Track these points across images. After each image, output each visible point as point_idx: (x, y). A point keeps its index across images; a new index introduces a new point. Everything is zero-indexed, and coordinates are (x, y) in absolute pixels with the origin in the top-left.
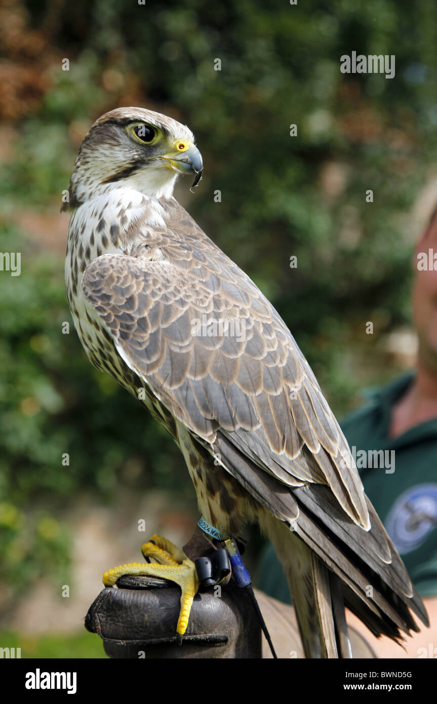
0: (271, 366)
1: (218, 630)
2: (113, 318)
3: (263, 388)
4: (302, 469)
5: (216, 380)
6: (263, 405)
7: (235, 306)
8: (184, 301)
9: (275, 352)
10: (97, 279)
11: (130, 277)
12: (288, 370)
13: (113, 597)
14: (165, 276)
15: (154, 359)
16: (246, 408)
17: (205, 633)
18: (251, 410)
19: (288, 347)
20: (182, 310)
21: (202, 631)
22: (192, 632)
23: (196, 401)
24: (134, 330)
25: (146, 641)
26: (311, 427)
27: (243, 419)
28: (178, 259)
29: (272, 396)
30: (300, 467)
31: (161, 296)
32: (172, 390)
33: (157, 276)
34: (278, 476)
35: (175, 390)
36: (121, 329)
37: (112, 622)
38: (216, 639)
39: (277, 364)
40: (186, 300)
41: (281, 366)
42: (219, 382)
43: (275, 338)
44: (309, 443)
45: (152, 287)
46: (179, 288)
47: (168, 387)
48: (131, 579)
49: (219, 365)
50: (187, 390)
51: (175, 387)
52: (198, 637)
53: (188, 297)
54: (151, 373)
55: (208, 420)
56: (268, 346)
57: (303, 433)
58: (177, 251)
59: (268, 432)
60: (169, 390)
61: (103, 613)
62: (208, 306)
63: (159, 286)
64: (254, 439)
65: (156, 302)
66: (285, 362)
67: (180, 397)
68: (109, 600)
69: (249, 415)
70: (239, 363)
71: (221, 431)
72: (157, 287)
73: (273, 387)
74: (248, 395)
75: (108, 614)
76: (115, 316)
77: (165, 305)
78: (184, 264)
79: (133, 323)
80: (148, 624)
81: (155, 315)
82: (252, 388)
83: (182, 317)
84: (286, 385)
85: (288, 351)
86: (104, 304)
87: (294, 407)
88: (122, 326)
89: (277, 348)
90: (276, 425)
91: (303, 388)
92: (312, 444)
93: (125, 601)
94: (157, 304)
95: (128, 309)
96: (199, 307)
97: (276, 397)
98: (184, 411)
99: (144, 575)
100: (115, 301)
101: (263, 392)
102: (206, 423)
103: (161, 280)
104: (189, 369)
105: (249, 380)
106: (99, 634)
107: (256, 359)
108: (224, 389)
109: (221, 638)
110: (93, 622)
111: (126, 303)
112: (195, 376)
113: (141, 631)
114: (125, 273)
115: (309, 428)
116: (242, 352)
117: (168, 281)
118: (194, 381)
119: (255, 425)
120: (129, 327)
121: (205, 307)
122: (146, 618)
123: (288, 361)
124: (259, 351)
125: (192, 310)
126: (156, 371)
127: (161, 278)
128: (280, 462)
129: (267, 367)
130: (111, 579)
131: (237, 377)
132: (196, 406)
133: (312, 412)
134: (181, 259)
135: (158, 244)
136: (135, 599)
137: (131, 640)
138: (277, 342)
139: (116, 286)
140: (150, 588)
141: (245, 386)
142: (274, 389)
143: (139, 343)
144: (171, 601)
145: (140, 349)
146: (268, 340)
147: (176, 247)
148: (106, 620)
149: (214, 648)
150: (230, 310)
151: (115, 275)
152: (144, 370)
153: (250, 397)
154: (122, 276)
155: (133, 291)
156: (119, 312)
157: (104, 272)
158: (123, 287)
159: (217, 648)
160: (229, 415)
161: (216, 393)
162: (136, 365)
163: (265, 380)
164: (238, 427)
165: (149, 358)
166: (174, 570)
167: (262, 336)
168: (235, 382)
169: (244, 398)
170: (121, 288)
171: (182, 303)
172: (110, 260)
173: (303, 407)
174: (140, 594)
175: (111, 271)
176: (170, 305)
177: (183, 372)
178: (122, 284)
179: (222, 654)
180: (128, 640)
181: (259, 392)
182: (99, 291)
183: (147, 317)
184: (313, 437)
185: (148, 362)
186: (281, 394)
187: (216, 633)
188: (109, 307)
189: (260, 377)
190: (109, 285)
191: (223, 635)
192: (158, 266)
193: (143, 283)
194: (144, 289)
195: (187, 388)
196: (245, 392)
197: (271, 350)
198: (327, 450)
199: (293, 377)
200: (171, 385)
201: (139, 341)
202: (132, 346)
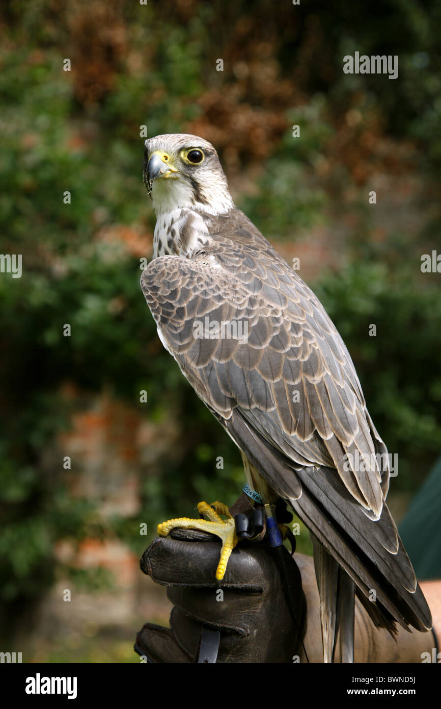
0: (292, 359)
1: (254, 581)
2: (158, 305)
3: (281, 377)
4: (313, 452)
5: (238, 365)
6: (280, 391)
7: (269, 306)
8: (222, 297)
9: (298, 349)
10: (152, 273)
11: (179, 274)
12: (309, 365)
13: (162, 545)
14: (210, 276)
15: (186, 342)
16: (263, 392)
17: (241, 583)
18: (268, 393)
19: (313, 346)
20: (218, 304)
21: (239, 580)
22: (230, 580)
23: (218, 380)
24: (173, 316)
25: (190, 585)
26: (325, 416)
27: (259, 400)
28: (229, 265)
29: (289, 385)
30: (310, 449)
31: (201, 291)
32: (197, 368)
33: (203, 275)
34: (287, 454)
35: (200, 370)
36: (162, 315)
37: (161, 566)
38: (251, 589)
39: (298, 358)
40: (224, 297)
41: (302, 360)
42: (240, 367)
43: (301, 337)
44: (321, 430)
45: (196, 284)
46: (220, 287)
47: (195, 366)
48: (180, 531)
49: (243, 352)
50: (211, 371)
51: (201, 367)
52: (235, 585)
53: (225, 294)
54: (181, 353)
55: (227, 397)
56: (293, 343)
57: (315, 420)
58: (230, 258)
59: (282, 415)
60: (195, 369)
61: (154, 559)
62: (243, 304)
63: (202, 283)
64: (267, 418)
65: (195, 295)
66: (306, 358)
67: (204, 375)
68: (159, 548)
69: (265, 398)
70: (262, 353)
71: (239, 409)
72: (200, 284)
73: (292, 377)
74: (267, 381)
75: (158, 559)
76: (159, 304)
77: (203, 299)
78: (232, 269)
79: (173, 311)
80: (191, 571)
81: (192, 307)
82: (271, 375)
83: (216, 310)
84: (304, 377)
85: (312, 349)
86: (152, 294)
87: (309, 397)
88: (163, 313)
89: (302, 345)
90: (290, 410)
91: (322, 382)
92: (323, 430)
93: (173, 550)
94: (197, 297)
95: (171, 300)
96: (234, 303)
97: (293, 386)
98: (207, 388)
99: (192, 529)
100: (162, 292)
101: (282, 380)
102: (225, 400)
103: (206, 279)
104: (214, 353)
105: (269, 369)
106: (150, 575)
107: (279, 352)
108: (245, 374)
109: (255, 588)
110: (145, 565)
111: (169, 294)
112: (220, 359)
113: (186, 576)
114: (176, 270)
115: (323, 417)
116: (266, 345)
117: (212, 280)
118: (219, 364)
119: (270, 407)
120: (169, 314)
121: (240, 304)
122: (190, 565)
123: (310, 358)
124: (282, 345)
125: (228, 305)
126: (186, 352)
127: (205, 277)
128: (290, 442)
129: (288, 360)
130: (164, 530)
131: (258, 365)
132: (217, 384)
133: (328, 403)
134: (231, 265)
135: (214, 252)
136: (181, 549)
137: (178, 583)
138: (302, 341)
139: (165, 280)
140: (195, 540)
141: (264, 373)
142: (292, 379)
143: (175, 327)
144: (212, 553)
145: (175, 332)
146: (294, 337)
147: (229, 255)
148: (157, 564)
149: (251, 597)
150: (263, 309)
151: (167, 271)
152: (175, 349)
153: (268, 384)
154: (172, 273)
155: (178, 285)
156: (163, 301)
157: (159, 269)
158: (170, 281)
159: (253, 597)
160: (246, 395)
161: (237, 377)
162: (169, 345)
163: (285, 370)
164: (253, 407)
165: (181, 341)
166: (218, 526)
167: (288, 334)
168: (256, 368)
169: (263, 384)
170: (169, 282)
171: (220, 298)
172: (167, 260)
173: (319, 398)
174: (186, 545)
175: (164, 268)
176: (208, 299)
177: (209, 355)
178: (170, 279)
179: (258, 603)
180: (174, 582)
181: (277, 380)
182: (151, 284)
183: (186, 307)
184: (326, 425)
185: (180, 344)
186: (299, 384)
187: (251, 584)
188: (156, 296)
189: (280, 367)
190: (159, 279)
191: (257, 586)
192: (207, 268)
193: (188, 280)
194: (188, 285)
195: (212, 368)
196: (263, 377)
197: (295, 346)
198: (339, 438)
199: (313, 371)
200: (197, 364)
201: (176, 326)
202: (170, 329)
